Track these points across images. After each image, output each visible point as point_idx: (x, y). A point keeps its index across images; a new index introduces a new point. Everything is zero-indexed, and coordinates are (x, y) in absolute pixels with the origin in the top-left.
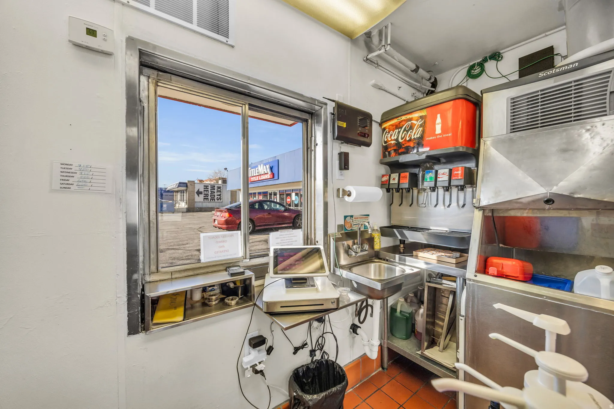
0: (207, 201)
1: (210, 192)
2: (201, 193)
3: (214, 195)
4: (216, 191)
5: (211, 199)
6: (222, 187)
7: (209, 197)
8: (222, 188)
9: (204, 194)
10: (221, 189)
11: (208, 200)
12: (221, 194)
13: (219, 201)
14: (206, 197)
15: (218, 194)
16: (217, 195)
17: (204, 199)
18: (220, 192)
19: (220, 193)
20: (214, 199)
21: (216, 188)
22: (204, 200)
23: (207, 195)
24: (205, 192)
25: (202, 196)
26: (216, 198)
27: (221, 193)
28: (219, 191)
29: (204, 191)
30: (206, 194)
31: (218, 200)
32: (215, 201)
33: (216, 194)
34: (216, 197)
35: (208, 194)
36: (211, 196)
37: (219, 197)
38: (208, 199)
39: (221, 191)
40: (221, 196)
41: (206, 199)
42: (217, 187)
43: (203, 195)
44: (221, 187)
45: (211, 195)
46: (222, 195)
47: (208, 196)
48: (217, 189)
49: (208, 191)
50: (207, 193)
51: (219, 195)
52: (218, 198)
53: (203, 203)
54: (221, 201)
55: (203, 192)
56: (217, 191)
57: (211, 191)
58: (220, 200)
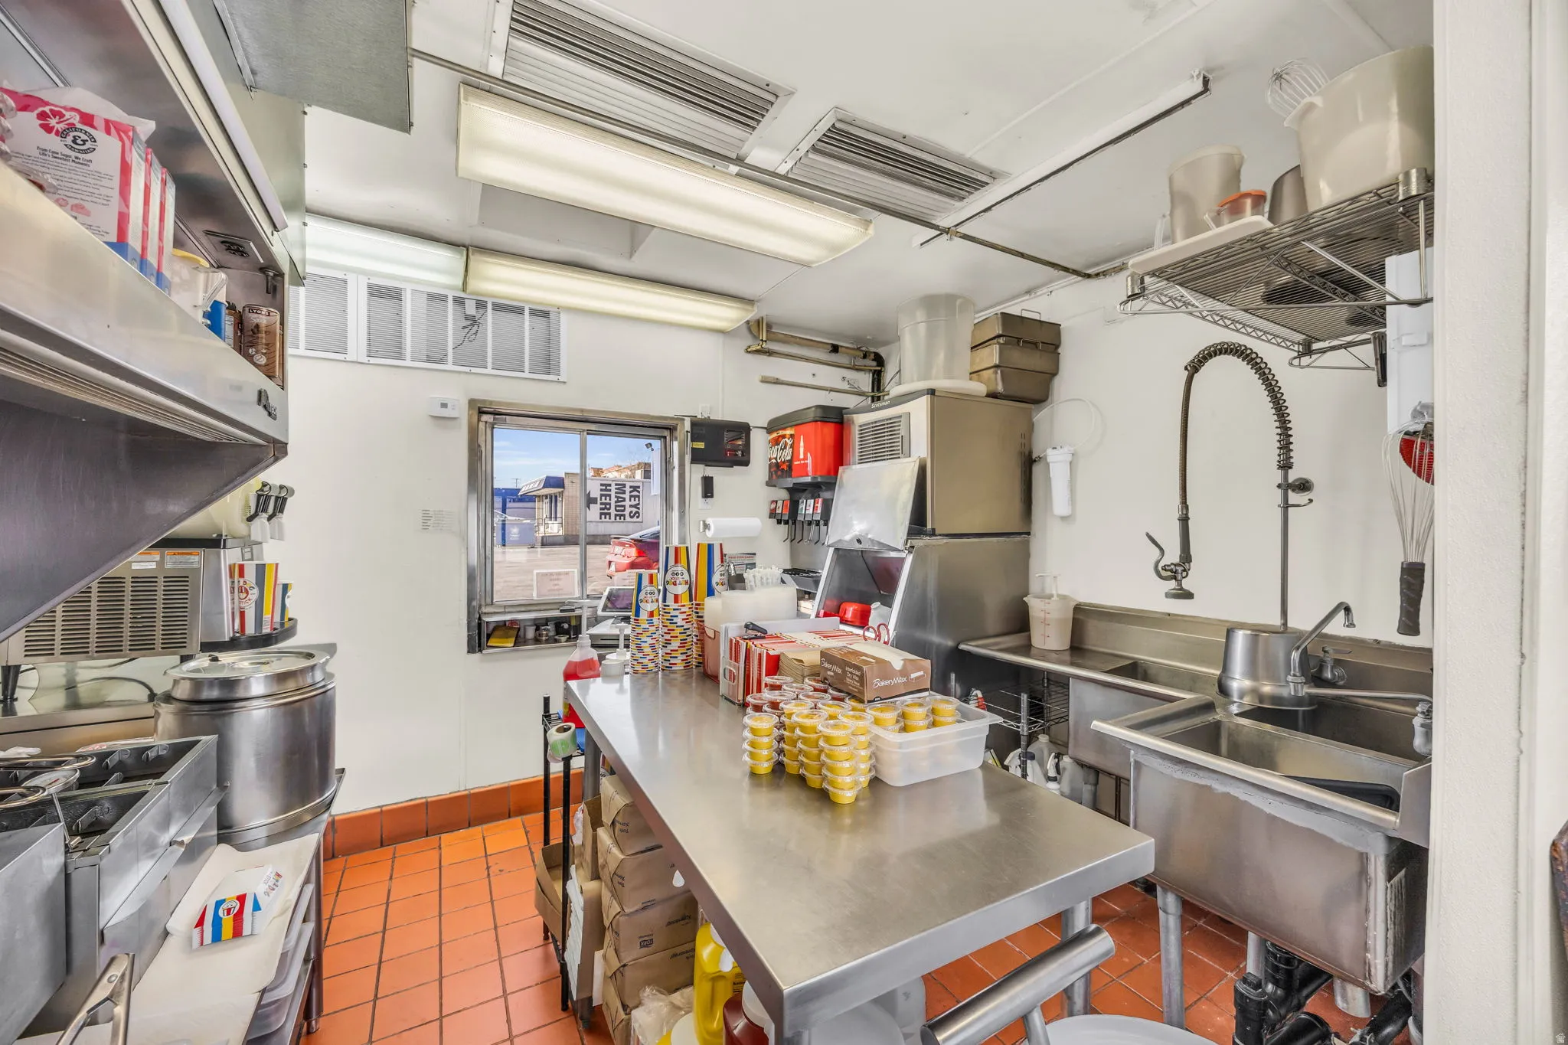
0: (607, 520)
1: (614, 499)
2: (594, 501)
3: (624, 506)
4: (627, 496)
5: (616, 515)
6: (641, 487)
7: (613, 511)
8: (640, 490)
9: (601, 504)
10: (639, 492)
11: (610, 519)
12: (639, 504)
13: (635, 519)
14: (606, 511)
15: (633, 503)
16: (631, 506)
17: (601, 514)
18: (637, 499)
19: (637, 502)
20: (624, 515)
21: (628, 489)
22: (601, 518)
23: (608, 506)
24: (603, 498)
25: (595, 510)
26: (627, 513)
27: (639, 500)
28: (635, 497)
29: (602, 495)
30: (606, 504)
31: (632, 517)
32: (624, 519)
33: (627, 503)
34: (628, 510)
35: (610, 504)
36: (618, 508)
37: (634, 510)
38: (609, 514)
39: (638, 497)
40: (639, 508)
41: (605, 514)
42: (631, 487)
43: (598, 506)
44: (639, 487)
45: (616, 506)
46: (640, 506)
47: (609, 509)
48: (631, 492)
49: (610, 495)
50: (608, 501)
51: (636, 506)
52: (631, 512)
53: (600, 524)
54: (640, 520)
55: (599, 499)
56: (631, 496)
57: (616, 497)
58: (638, 517)
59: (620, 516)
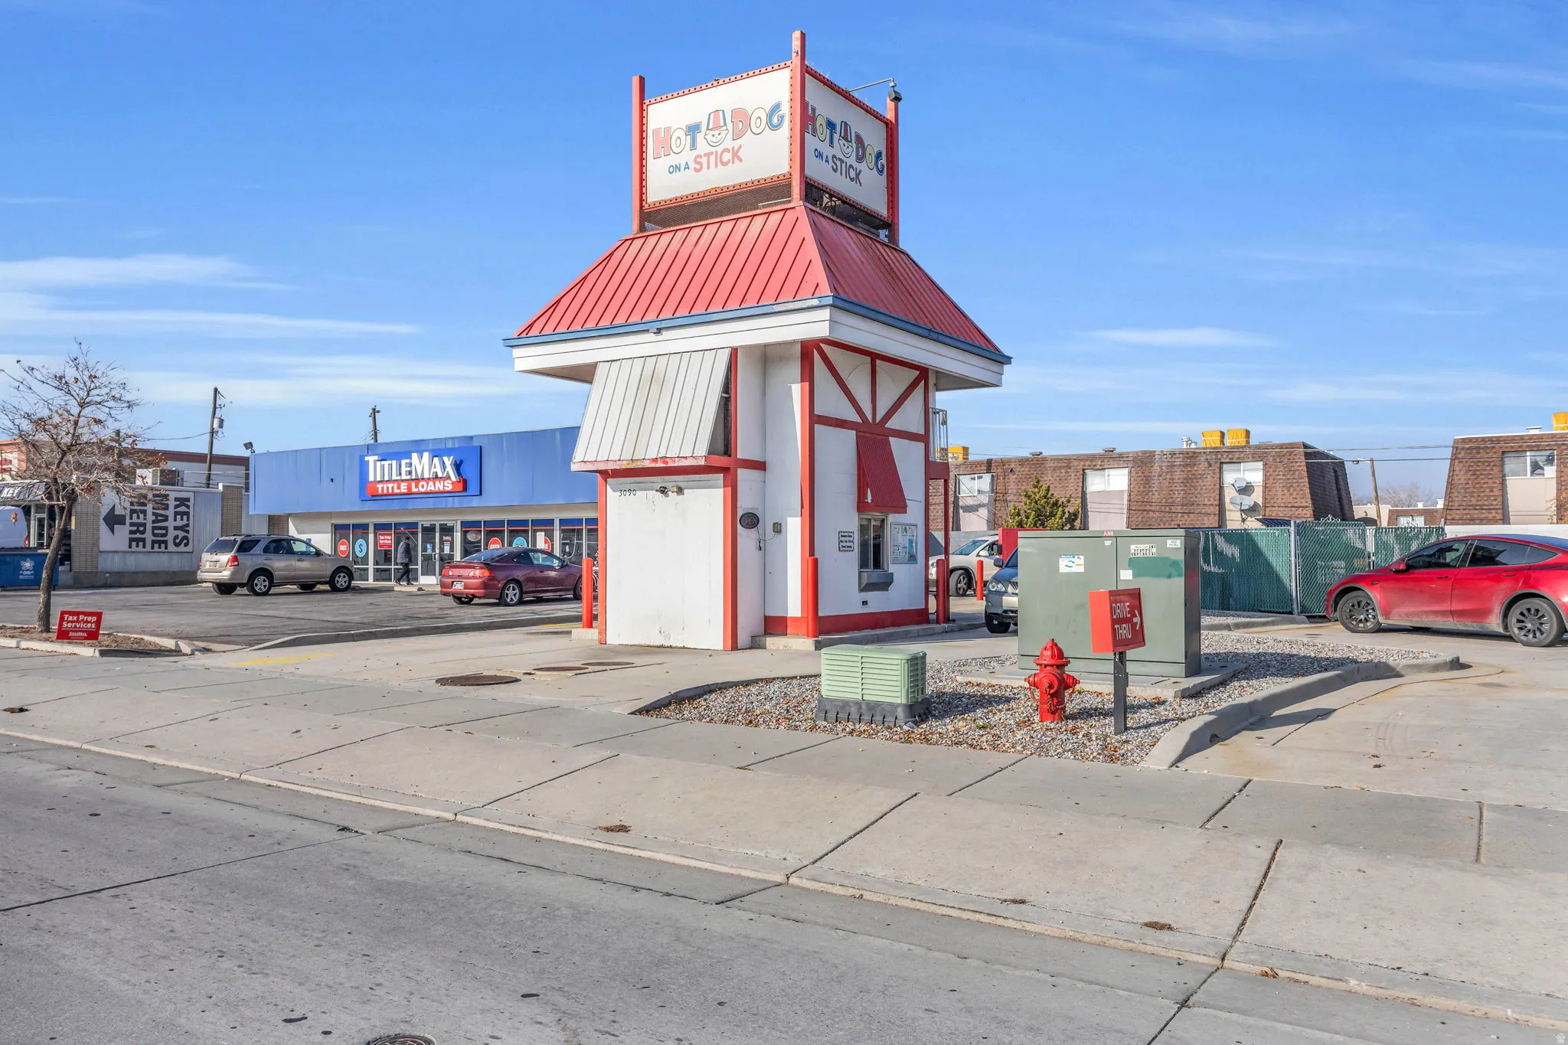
0: (140, 548)
1: (150, 517)
2: (121, 520)
3: (166, 528)
4: (170, 513)
5: (154, 542)
6: (192, 500)
7: (149, 536)
8: (191, 504)
9: (132, 524)
10: (188, 507)
11: (144, 547)
12: (188, 525)
13: (182, 548)
14: (138, 535)
15: (179, 523)
16: (176, 528)
17: (131, 540)
18: (185, 517)
19: (185, 522)
20: (165, 542)
21: (172, 503)
22: (130, 547)
23: (141, 529)
24: (135, 516)
25: (123, 532)
26: (170, 538)
27: (188, 520)
28: (182, 514)
29: (132, 512)
30: (138, 525)
31: (177, 545)
32: (166, 548)
33: (171, 524)
34: (172, 533)
35: (144, 525)
36: (156, 531)
37: (181, 534)
38: (143, 540)
39: (187, 514)
40: (188, 532)
41: (137, 540)
42: (176, 499)
43: (127, 528)
44: (188, 500)
45: (154, 528)
46: (190, 529)
47: (143, 532)
48: (176, 507)
49: (144, 512)
50: (141, 520)
51: (184, 528)
52: (176, 537)
53: (128, 555)
54: (189, 549)
55: (128, 518)
56: (176, 514)
57: (154, 514)
58: (186, 545)
59: (160, 543)
